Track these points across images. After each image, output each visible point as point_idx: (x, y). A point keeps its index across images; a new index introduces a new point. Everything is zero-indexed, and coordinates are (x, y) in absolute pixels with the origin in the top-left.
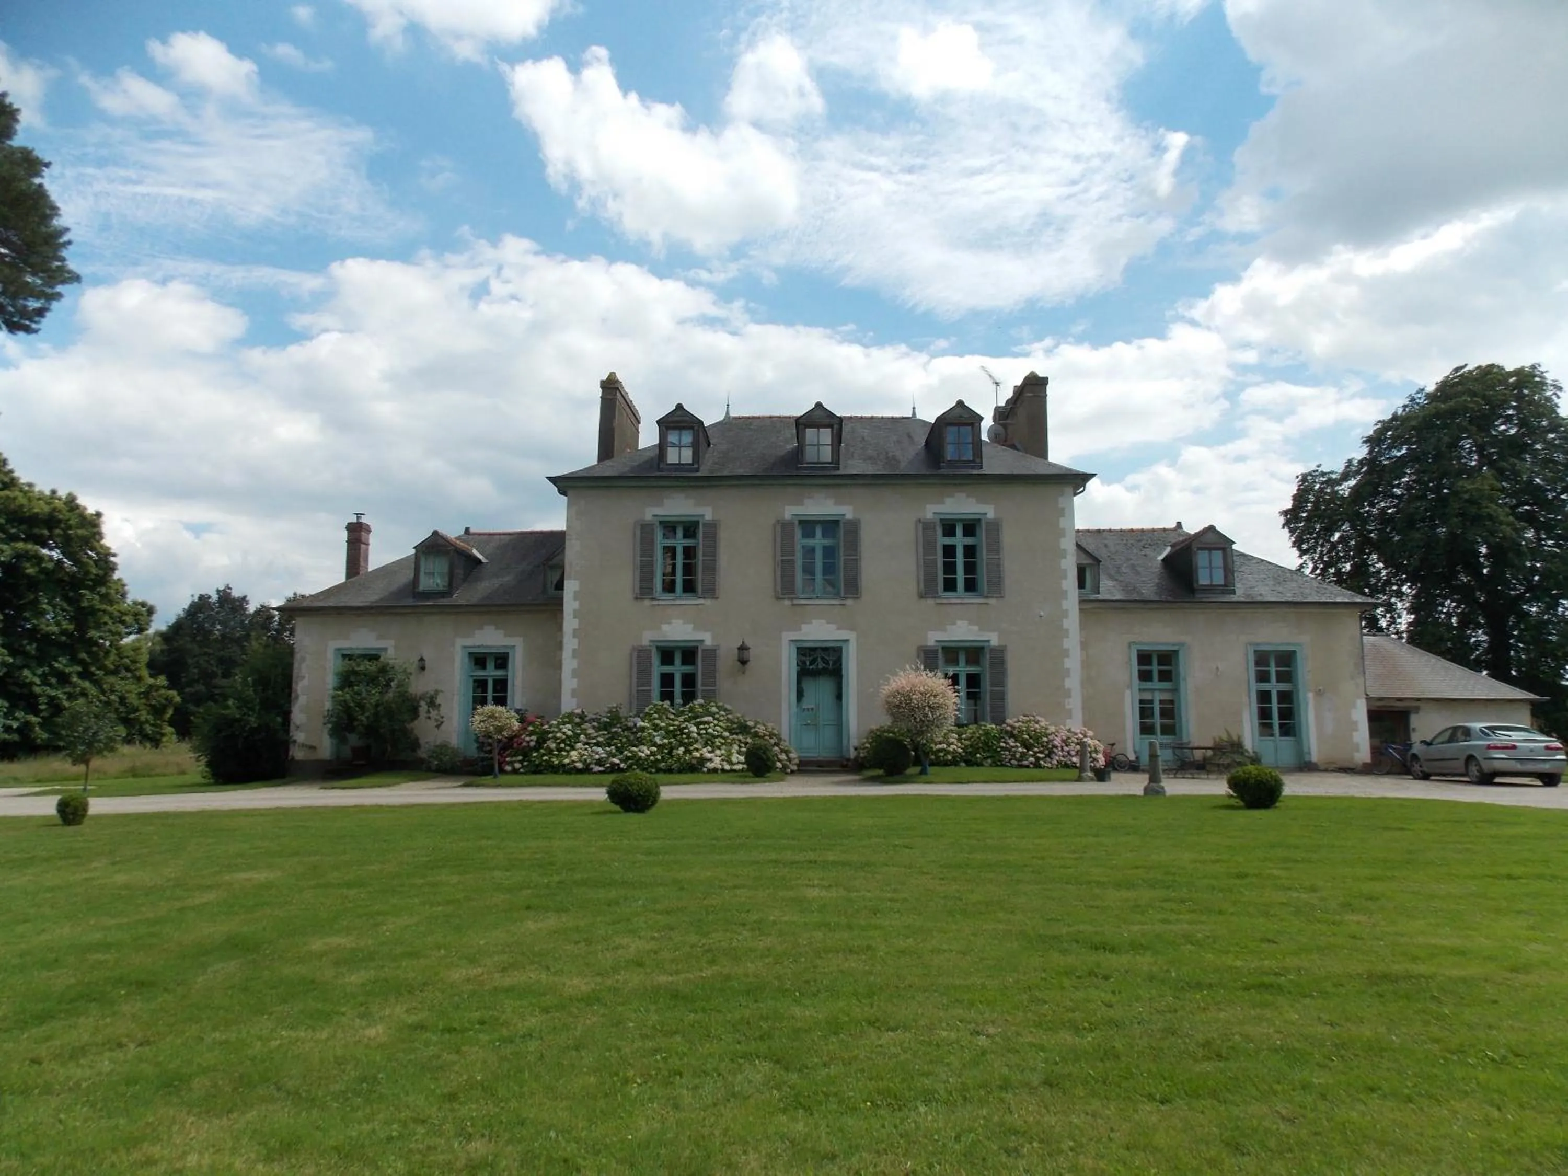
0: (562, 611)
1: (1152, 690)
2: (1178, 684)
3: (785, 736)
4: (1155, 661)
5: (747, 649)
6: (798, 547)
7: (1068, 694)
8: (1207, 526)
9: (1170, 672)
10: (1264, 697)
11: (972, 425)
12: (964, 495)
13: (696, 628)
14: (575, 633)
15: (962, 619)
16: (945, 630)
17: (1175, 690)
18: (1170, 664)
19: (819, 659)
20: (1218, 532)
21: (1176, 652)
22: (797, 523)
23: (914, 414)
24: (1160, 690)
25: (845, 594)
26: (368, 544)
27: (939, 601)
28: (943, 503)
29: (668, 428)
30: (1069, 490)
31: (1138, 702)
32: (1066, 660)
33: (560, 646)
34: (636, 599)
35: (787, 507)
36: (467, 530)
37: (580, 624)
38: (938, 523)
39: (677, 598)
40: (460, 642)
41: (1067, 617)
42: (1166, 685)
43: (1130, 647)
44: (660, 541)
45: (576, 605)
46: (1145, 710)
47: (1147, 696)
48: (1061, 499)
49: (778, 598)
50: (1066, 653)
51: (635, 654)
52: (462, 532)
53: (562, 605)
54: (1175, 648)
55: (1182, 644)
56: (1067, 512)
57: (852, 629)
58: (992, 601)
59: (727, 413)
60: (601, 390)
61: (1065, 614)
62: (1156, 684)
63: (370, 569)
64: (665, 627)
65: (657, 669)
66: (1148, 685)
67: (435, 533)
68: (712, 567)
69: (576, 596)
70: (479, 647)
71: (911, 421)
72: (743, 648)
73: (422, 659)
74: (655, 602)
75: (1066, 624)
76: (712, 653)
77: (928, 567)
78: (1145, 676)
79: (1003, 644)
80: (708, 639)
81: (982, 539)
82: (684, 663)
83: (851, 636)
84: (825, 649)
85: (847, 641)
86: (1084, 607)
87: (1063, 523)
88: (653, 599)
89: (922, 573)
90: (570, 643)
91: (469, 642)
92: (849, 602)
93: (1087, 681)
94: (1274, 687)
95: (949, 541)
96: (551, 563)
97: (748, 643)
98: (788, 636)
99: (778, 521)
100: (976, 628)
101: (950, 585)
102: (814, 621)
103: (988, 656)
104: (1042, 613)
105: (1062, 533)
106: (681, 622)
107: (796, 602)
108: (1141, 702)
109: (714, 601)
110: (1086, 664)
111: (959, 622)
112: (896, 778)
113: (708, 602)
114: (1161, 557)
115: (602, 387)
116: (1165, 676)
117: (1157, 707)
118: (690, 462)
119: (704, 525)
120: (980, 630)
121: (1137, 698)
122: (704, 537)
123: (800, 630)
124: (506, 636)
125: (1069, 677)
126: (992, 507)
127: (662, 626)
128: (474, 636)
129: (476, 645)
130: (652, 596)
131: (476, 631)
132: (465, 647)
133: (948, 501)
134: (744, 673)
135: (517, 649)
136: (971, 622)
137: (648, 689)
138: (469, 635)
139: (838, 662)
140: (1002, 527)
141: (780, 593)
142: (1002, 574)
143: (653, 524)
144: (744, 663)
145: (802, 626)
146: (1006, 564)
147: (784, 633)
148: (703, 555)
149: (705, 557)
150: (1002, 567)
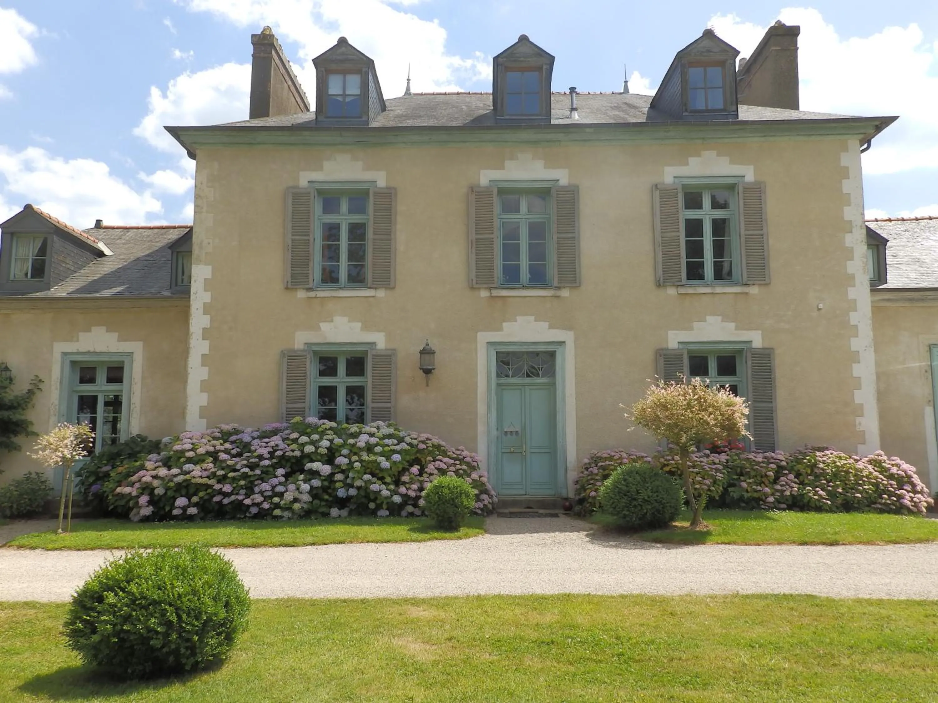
0: (188, 306)
3: (483, 465)
5: (433, 353)
6: (497, 223)
7: (859, 411)
12: (713, 154)
13: (366, 328)
14: (206, 334)
15: (714, 314)
16: (691, 329)
19: (526, 366)
22: (495, 191)
23: (626, 86)
25: (559, 282)
27: (682, 290)
28: (687, 164)
29: (328, 70)
30: (853, 142)
32: (855, 366)
33: (186, 352)
34: (287, 288)
35: (482, 171)
36: (98, 222)
37: (212, 321)
38: (680, 190)
39: (341, 289)
40: (60, 347)
41: (854, 309)
43: (930, 350)
44: (318, 216)
45: (207, 297)
48: (843, 156)
49: (472, 288)
50: (854, 357)
51: (285, 360)
52: (93, 226)
53: (188, 298)
56: (852, 173)
57: (568, 327)
58: (754, 290)
61: (852, 306)
64: (324, 326)
65: (314, 381)
67: (29, 208)
68: (386, 248)
69: (208, 285)
70: (85, 353)
72: (426, 352)
73: (6, 369)
74: (312, 294)
75: (854, 318)
76: (386, 359)
77: (668, 247)
79: (766, 346)
80: (380, 341)
81: (736, 211)
82: (349, 373)
83: (567, 336)
84: (534, 354)
85: (562, 343)
86: (878, 297)
87: (846, 187)
88: (310, 289)
89: (660, 255)
90: (198, 346)
91: (72, 348)
92: (565, 293)
93: (884, 393)
95: (693, 214)
96: (181, 249)
97: (435, 344)
98: (483, 337)
99: (471, 189)
100: (732, 325)
101: (695, 271)
102: (519, 318)
103: (749, 363)
104: (821, 306)
106: (346, 319)
107: (495, 293)
109: (388, 292)
111: (709, 318)
112: (657, 533)
113: (381, 293)
115: (254, 43)
118: (358, 114)
119: (375, 194)
120: (737, 328)
122: (375, 211)
123: (500, 329)
124: (121, 339)
125: (859, 388)
126: (752, 167)
127: (321, 324)
128: (78, 341)
129: (81, 350)
130: (307, 286)
131: (81, 334)
132: (65, 354)
133: (692, 160)
134: (427, 385)
135: (135, 356)
136: (726, 318)
137: (302, 405)
138: (71, 338)
139: (551, 372)
140: (765, 193)
141: (474, 282)
142: (766, 253)
143: (309, 193)
144: (427, 372)
145: (504, 324)
146: (771, 242)
147: (479, 334)
148: (375, 234)
149: (377, 237)
150: (765, 245)
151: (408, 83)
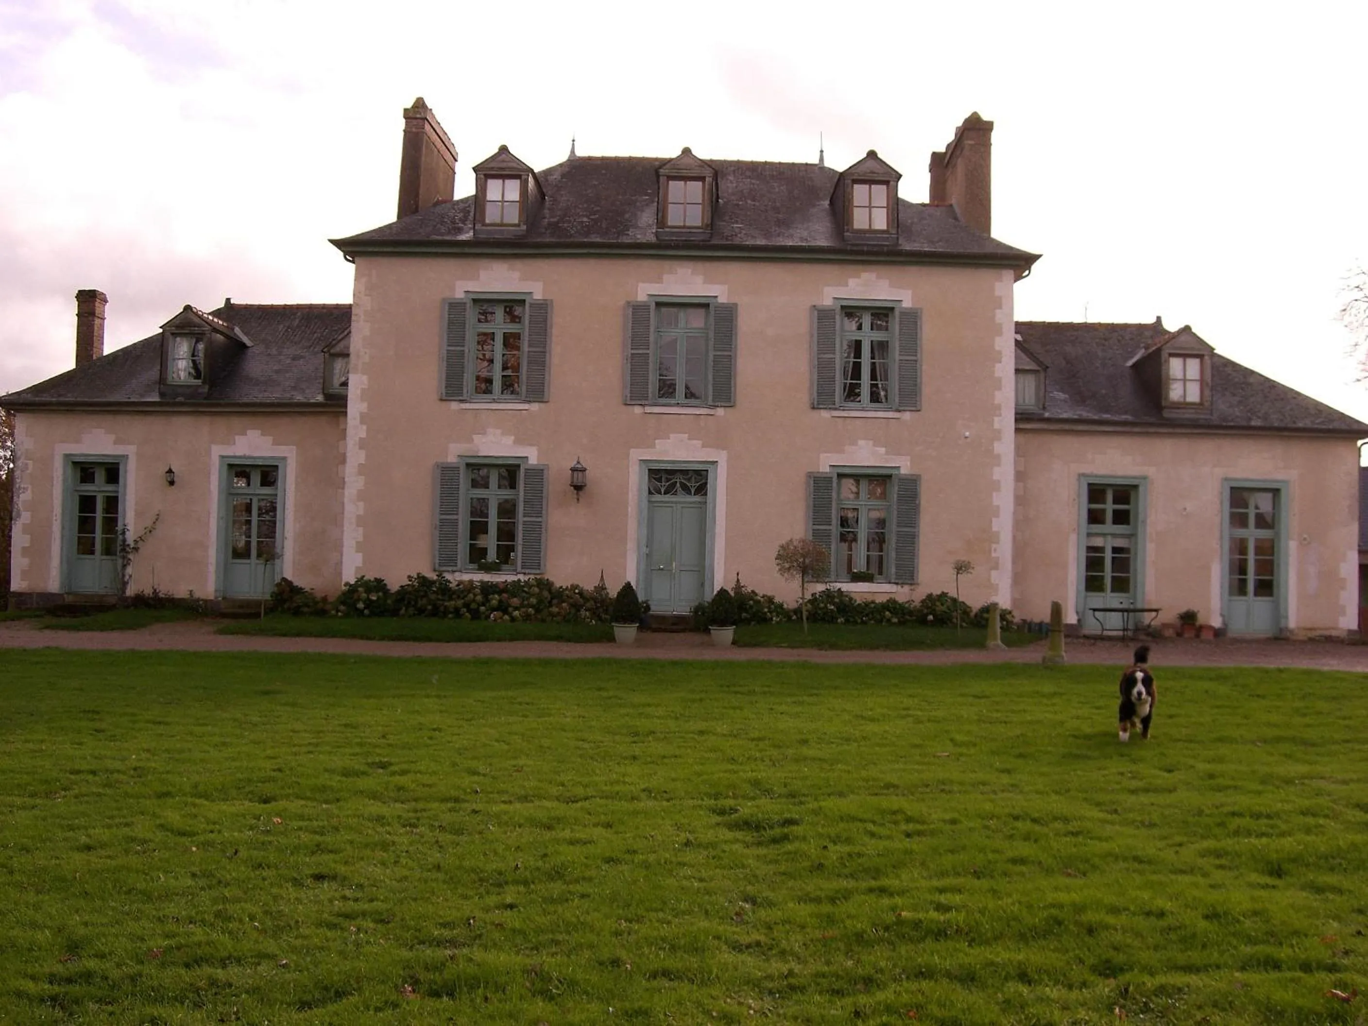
0: (345, 414)
1: (1104, 535)
2: (1136, 528)
4: (1110, 497)
5: (584, 470)
6: (654, 338)
7: (995, 538)
8: (1182, 326)
9: (1127, 513)
10: (1240, 547)
11: (886, 183)
12: (873, 275)
13: (518, 442)
14: (362, 443)
15: (865, 438)
16: (842, 452)
17: (1132, 536)
18: (1128, 503)
19: (678, 485)
20: (1194, 334)
21: (1136, 487)
22: (653, 305)
23: (822, 159)
24: (1114, 535)
25: (713, 401)
26: (103, 319)
27: (835, 413)
28: (846, 285)
29: (488, 176)
30: (1009, 274)
31: (1085, 549)
32: (995, 495)
33: (342, 460)
34: (441, 400)
35: (641, 285)
36: (228, 301)
37: (368, 432)
38: (838, 311)
39: (494, 401)
40: (218, 451)
41: (999, 439)
42: (1120, 529)
43: (1079, 480)
44: (473, 327)
45: (364, 407)
46: (1094, 561)
47: (1098, 542)
48: (998, 285)
49: (626, 404)
50: (995, 486)
51: (439, 474)
52: (221, 306)
53: (345, 406)
54: (1135, 482)
55: (1145, 478)
56: (1005, 302)
57: (719, 445)
58: (905, 416)
59: (573, 151)
60: (404, 121)
61: (997, 435)
62: (1109, 527)
63: (106, 353)
64: (476, 438)
65: (465, 494)
66: (1096, 528)
67: (188, 308)
68: (540, 361)
69: (365, 395)
70: (240, 457)
71: (820, 169)
72: (578, 470)
73: (170, 471)
74: (466, 406)
75: (998, 447)
76: (538, 473)
77: (823, 369)
78: (1095, 517)
79: (916, 472)
80: (533, 456)
81: (894, 334)
82: (501, 486)
83: (721, 457)
84: (684, 472)
85: (715, 463)
86: (1021, 426)
87: (999, 315)
88: (462, 401)
89: (814, 376)
90: (355, 457)
91: (229, 451)
92: (720, 412)
93: (1021, 523)
94: (1252, 534)
95: (852, 335)
96: (332, 351)
97: (586, 462)
98: (637, 454)
99: (628, 303)
100: (882, 450)
101: (852, 393)
102: (671, 435)
103: (896, 488)
104: (967, 434)
105: (998, 330)
106: (499, 432)
107: (648, 409)
108: (1090, 549)
109: (542, 405)
110: (1021, 500)
111: (861, 442)
113: (535, 407)
114: (1130, 363)
115: (405, 117)
116: (1121, 518)
117: (1108, 556)
118: (517, 222)
119: (531, 305)
120: (888, 453)
121: (1084, 543)
122: (530, 322)
123: (653, 446)
124: (276, 443)
125: (997, 516)
126: (910, 292)
127: (474, 437)
128: (234, 444)
129: (238, 454)
130: (461, 398)
131: (237, 437)
132: (222, 457)
133: (852, 282)
134: (578, 499)
135: (289, 461)
136: (877, 443)
137: (455, 517)
138: (229, 441)
139: (702, 489)
140: (921, 319)
141: (628, 398)
142: (919, 380)
143: (465, 303)
144: (578, 488)
145: (657, 441)
146: (924, 367)
147: (632, 450)
148: (530, 346)
149: (531, 349)
150: (919, 371)
151: (573, 144)
